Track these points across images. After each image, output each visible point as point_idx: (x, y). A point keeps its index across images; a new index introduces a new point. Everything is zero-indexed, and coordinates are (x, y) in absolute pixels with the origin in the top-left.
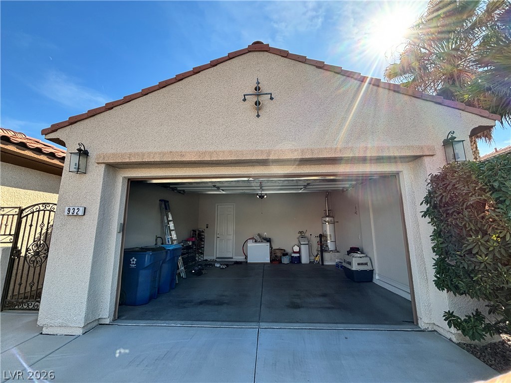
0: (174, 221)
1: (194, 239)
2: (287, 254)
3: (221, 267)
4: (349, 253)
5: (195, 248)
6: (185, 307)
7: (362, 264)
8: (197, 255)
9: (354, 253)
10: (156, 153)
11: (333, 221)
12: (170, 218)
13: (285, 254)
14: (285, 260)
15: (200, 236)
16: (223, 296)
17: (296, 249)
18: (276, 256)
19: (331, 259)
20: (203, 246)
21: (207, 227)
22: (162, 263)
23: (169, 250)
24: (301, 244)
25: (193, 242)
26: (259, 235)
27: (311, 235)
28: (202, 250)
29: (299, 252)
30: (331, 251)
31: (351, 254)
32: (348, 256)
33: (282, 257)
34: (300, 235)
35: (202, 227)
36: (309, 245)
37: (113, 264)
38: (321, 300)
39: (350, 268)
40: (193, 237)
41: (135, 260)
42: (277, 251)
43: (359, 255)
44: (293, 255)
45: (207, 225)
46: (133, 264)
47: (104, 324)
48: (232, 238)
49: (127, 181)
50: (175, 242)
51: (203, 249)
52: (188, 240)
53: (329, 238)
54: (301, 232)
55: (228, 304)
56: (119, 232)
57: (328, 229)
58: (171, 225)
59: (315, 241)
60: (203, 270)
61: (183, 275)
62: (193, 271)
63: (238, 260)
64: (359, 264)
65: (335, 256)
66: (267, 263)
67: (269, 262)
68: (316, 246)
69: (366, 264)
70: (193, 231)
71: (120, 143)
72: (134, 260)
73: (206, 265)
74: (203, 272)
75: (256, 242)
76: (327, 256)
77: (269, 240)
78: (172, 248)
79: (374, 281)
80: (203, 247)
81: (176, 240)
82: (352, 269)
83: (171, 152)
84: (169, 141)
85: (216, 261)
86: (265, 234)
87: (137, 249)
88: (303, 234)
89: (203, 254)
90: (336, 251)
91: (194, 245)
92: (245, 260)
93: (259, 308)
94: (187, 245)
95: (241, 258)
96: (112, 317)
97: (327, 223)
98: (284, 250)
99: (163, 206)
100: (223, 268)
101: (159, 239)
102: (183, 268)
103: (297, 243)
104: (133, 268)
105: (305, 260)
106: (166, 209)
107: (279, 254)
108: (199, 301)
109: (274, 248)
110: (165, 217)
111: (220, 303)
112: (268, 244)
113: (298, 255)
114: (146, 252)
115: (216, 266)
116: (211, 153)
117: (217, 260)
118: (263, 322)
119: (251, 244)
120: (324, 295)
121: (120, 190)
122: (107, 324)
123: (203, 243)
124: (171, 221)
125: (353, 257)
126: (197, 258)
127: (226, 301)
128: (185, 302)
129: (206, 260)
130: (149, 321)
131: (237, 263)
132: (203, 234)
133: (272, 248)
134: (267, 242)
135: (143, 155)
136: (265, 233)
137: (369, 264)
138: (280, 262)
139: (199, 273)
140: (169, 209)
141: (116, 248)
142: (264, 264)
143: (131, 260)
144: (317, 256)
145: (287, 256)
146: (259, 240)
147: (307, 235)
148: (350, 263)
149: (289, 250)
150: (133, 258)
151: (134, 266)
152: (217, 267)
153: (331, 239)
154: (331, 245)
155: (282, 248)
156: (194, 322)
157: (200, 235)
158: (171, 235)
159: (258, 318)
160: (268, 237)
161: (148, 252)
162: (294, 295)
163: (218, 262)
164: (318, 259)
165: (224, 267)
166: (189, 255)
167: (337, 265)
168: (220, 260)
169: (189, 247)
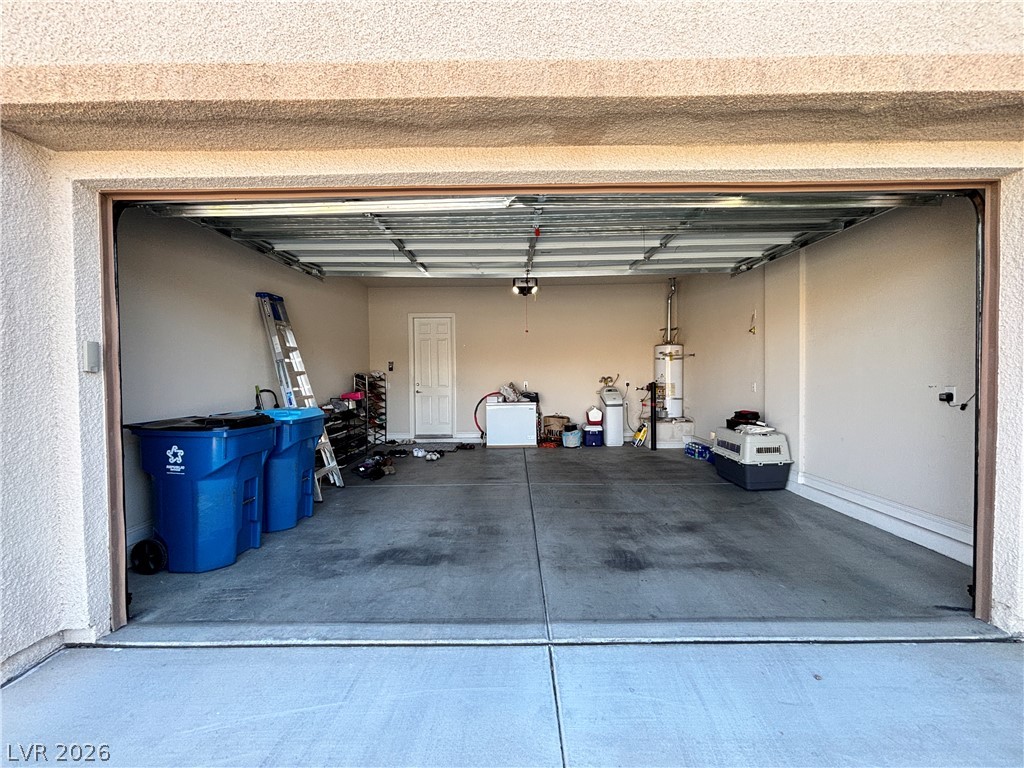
0: (300, 348)
1: (359, 396)
2: (573, 428)
3: (428, 457)
4: (732, 424)
5: (365, 417)
6: (334, 574)
7: (768, 450)
8: (371, 431)
9: (747, 424)
10: (164, 69)
11: (680, 353)
12: (292, 343)
13: (570, 428)
14: (572, 440)
15: (375, 389)
16: (437, 534)
17: (595, 416)
18: (550, 432)
19: (673, 437)
20: (383, 411)
21: (391, 369)
22: (269, 457)
23: (284, 422)
24: (606, 405)
25: (359, 403)
26: (512, 386)
27: (628, 385)
28: (381, 420)
29: (600, 423)
30: (672, 419)
31: (741, 427)
32: (730, 432)
33: (564, 433)
34: (603, 384)
35: (378, 368)
36: (624, 406)
37: (79, 470)
38: (688, 541)
39: (736, 459)
40: (357, 390)
41: (181, 453)
42: (552, 420)
43: (758, 430)
44: (589, 428)
45: (391, 363)
46: (175, 464)
47: (80, 646)
48: (450, 394)
49: (97, 202)
50: (310, 403)
51: (383, 417)
52: (343, 398)
53: (668, 392)
54: (604, 380)
55: (452, 559)
56: (92, 372)
57: (669, 373)
58: (296, 360)
59: (637, 399)
60: (385, 465)
61: (336, 479)
62: (362, 469)
63: (465, 441)
64: (759, 451)
65: (681, 430)
66: (530, 448)
67: (535, 443)
68: (639, 409)
69: (777, 450)
70: (357, 376)
71: (23, 32)
72: (175, 455)
73: (393, 453)
74: (386, 470)
75: (505, 401)
76: (663, 429)
77: (534, 398)
78: (295, 418)
79: (790, 487)
80: (385, 414)
81: (311, 397)
82: (743, 462)
83: (224, 66)
84: (216, 24)
85: (415, 443)
86: (527, 385)
87: (190, 423)
88: (610, 384)
89: (385, 428)
90: (684, 419)
91: (361, 410)
92: (480, 441)
93: (537, 573)
94: (341, 410)
95: (471, 437)
96: (107, 623)
97: (668, 358)
98: (568, 418)
99: (268, 309)
100: (432, 460)
101: (264, 395)
102: (335, 463)
103: (596, 402)
104: (176, 477)
105: (614, 438)
106: (277, 317)
107: (556, 427)
108: (375, 551)
109: (545, 414)
110: (276, 340)
111: (432, 559)
112: (533, 405)
113: (599, 428)
114: (210, 429)
115: (415, 454)
116: (379, 72)
117: (418, 441)
118: (556, 620)
119: (493, 406)
120: (689, 528)
121: (71, 228)
122: (89, 646)
123: (383, 404)
124: (294, 349)
125: (747, 433)
126: (371, 439)
127: (446, 552)
128: (336, 557)
129: (393, 442)
130: (222, 630)
131: (462, 447)
132: (382, 383)
133: (540, 414)
134: (532, 401)
135: (117, 74)
136: (526, 383)
137: (784, 449)
138: (559, 443)
139: (376, 474)
140: (287, 320)
141: (84, 423)
142: (524, 448)
143: (169, 453)
144: (640, 430)
145: (576, 431)
146: (512, 396)
147: (620, 384)
148: (736, 449)
149: (578, 419)
150: (175, 448)
151: (178, 468)
152: (417, 457)
153: (673, 392)
154: (672, 407)
155: (564, 415)
156: (359, 629)
157: (373, 386)
158: (295, 384)
159: (539, 607)
160: (532, 389)
161: (217, 430)
162: (616, 529)
163: (421, 446)
164: (644, 436)
165: (434, 458)
166: (352, 433)
167: (689, 451)
168: (424, 441)
169: (347, 415)
